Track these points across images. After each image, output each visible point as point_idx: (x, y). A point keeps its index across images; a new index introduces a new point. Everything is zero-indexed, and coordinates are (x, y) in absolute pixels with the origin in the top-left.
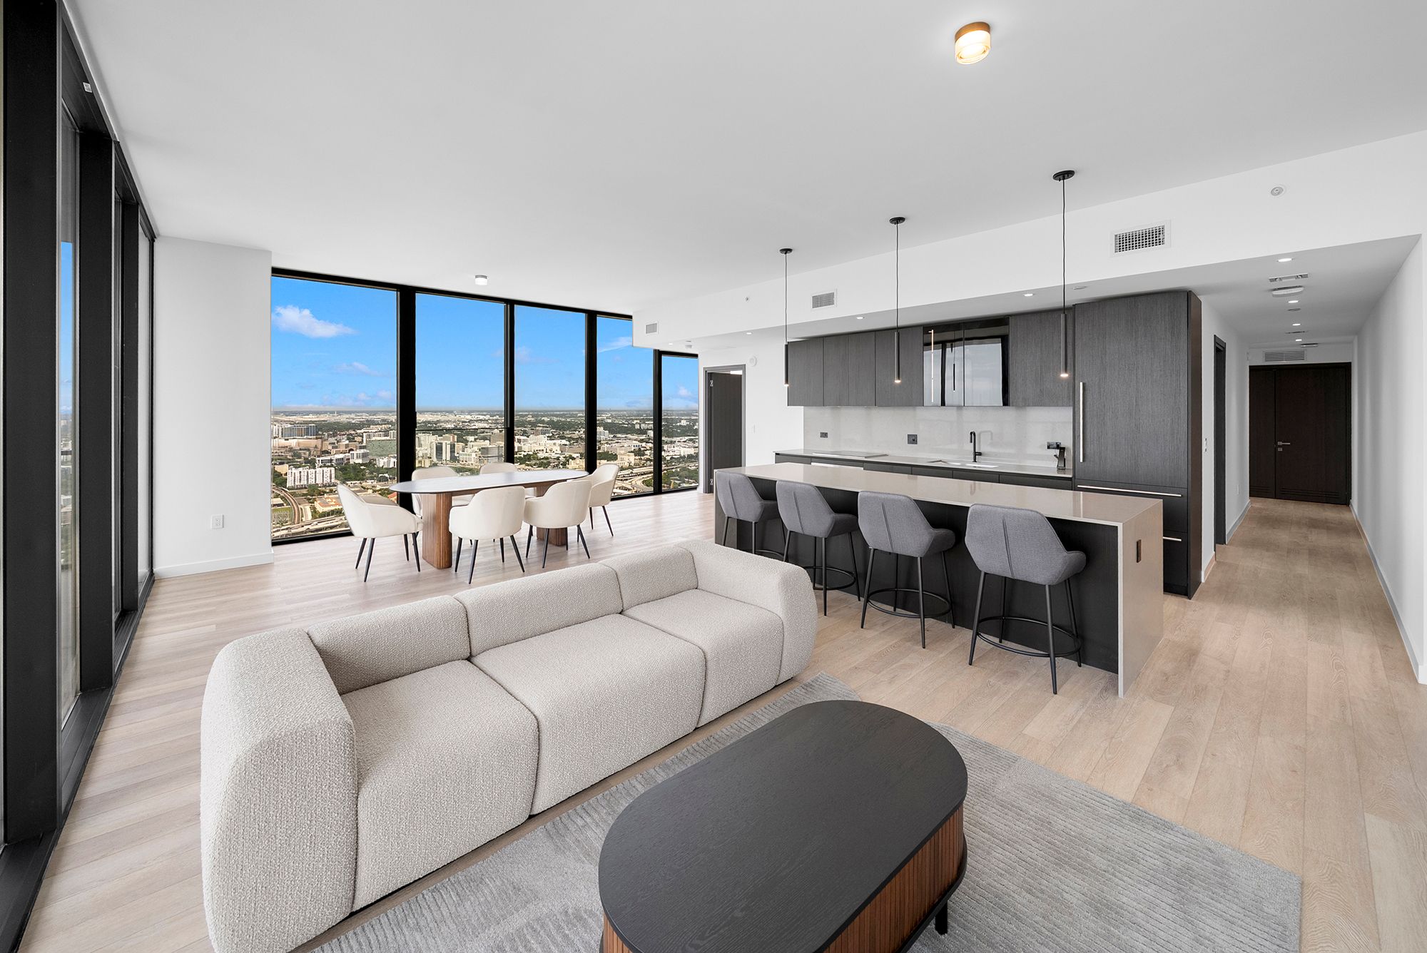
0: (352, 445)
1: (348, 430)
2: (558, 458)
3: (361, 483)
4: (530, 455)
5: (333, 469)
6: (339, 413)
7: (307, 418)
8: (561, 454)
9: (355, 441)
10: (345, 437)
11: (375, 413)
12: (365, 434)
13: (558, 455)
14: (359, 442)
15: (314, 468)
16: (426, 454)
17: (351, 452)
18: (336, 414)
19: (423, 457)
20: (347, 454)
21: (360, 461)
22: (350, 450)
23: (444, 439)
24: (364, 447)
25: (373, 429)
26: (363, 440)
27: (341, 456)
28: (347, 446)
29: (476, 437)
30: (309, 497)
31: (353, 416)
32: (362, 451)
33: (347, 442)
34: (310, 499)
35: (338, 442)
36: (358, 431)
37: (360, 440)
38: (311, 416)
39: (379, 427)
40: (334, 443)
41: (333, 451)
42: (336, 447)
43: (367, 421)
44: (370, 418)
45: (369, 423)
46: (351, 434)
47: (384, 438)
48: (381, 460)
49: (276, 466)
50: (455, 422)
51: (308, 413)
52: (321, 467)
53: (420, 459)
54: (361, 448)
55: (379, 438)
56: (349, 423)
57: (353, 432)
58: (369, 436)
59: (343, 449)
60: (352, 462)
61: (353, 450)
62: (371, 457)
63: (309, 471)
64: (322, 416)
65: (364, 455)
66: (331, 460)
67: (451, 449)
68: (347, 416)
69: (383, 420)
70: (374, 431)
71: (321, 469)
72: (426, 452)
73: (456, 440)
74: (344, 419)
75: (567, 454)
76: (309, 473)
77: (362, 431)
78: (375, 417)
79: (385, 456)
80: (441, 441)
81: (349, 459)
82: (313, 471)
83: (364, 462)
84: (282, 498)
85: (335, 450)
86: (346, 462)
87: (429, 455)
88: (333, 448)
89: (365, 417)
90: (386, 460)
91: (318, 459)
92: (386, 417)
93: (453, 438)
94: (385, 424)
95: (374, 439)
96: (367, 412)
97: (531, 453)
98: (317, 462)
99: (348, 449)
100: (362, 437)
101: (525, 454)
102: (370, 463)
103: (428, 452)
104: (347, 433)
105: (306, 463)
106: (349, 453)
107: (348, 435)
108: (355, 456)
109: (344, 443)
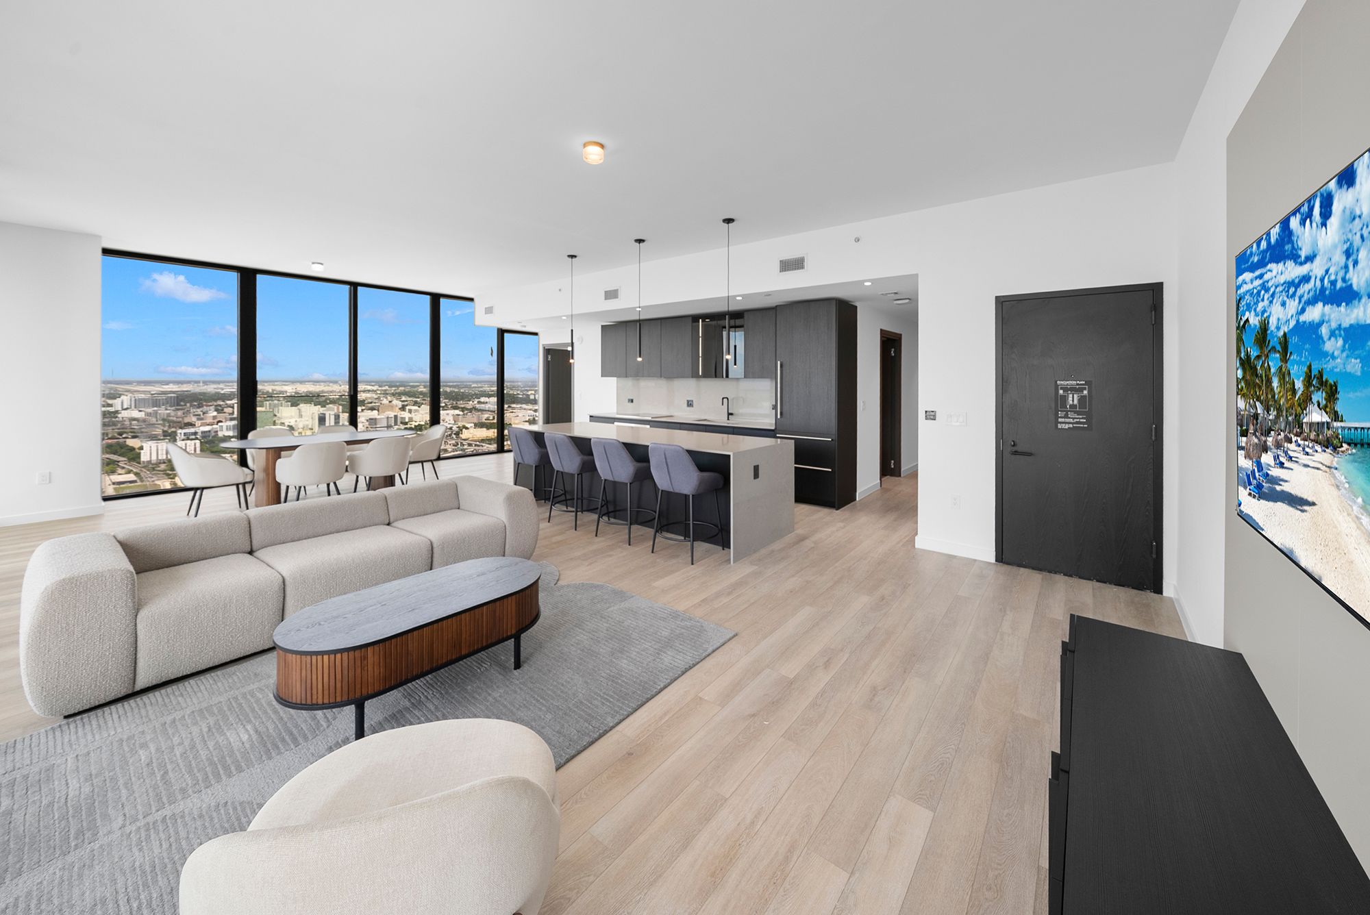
0: (221, 417)
1: (216, 400)
2: (451, 428)
3: (231, 456)
4: (422, 425)
5: (198, 442)
6: (205, 383)
7: (166, 388)
8: (454, 424)
9: (225, 413)
10: (211, 408)
13: (451, 425)
14: (230, 414)
15: (175, 440)
16: (307, 426)
17: (220, 424)
18: (201, 384)
19: (303, 428)
20: (215, 426)
21: (230, 433)
22: (218, 422)
23: (328, 410)
26: (233, 411)
27: (207, 428)
28: (214, 417)
29: (364, 408)
30: (168, 472)
31: (221, 386)
32: (233, 423)
33: (215, 413)
34: (170, 475)
35: (204, 413)
36: (229, 402)
37: (231, 412)
38: (170, 386)
40: (199, 415)
41: (198, 423)
42: (202, 419)
46: (220, 406)
49: (127, 440)
50: (340, 392)
51: (167, 383)
52: (183, 440)
53: (300, 430)
54: (232, 420)
56: (218, 393)
57: (222, 403)
59: (209, 420)
60: (220, 434)
61: (221, 422)
63: (169, 444)
64: (185, 385)
66: (195, 433)
67: (335, 419)
68: (215, 386)
71: (184, 442)
72: (307, 423)
73: (341, 410)
74: (211, 389)
75: (460, 424)
76: (169, 447)
77: (233, 402)
80: (324, 412)
81: (217, 432)
82: (173, 444)
84: (136, 474)
85: (200, 422)
86: (213, 434)
87: (310, 427)
88: (198, 419)
91: (179, 431)
93: (338, 409)
97: (423, 423)
98: (179, 435)
99: (215, 421)
100: (233, 407)
101: (417, 424)
103: (310, 424)
104: (215, 404)
105: (164, 436)
106: (217, 424)
107: (216, 406)
108: (224, 428)
109: (212, 415)
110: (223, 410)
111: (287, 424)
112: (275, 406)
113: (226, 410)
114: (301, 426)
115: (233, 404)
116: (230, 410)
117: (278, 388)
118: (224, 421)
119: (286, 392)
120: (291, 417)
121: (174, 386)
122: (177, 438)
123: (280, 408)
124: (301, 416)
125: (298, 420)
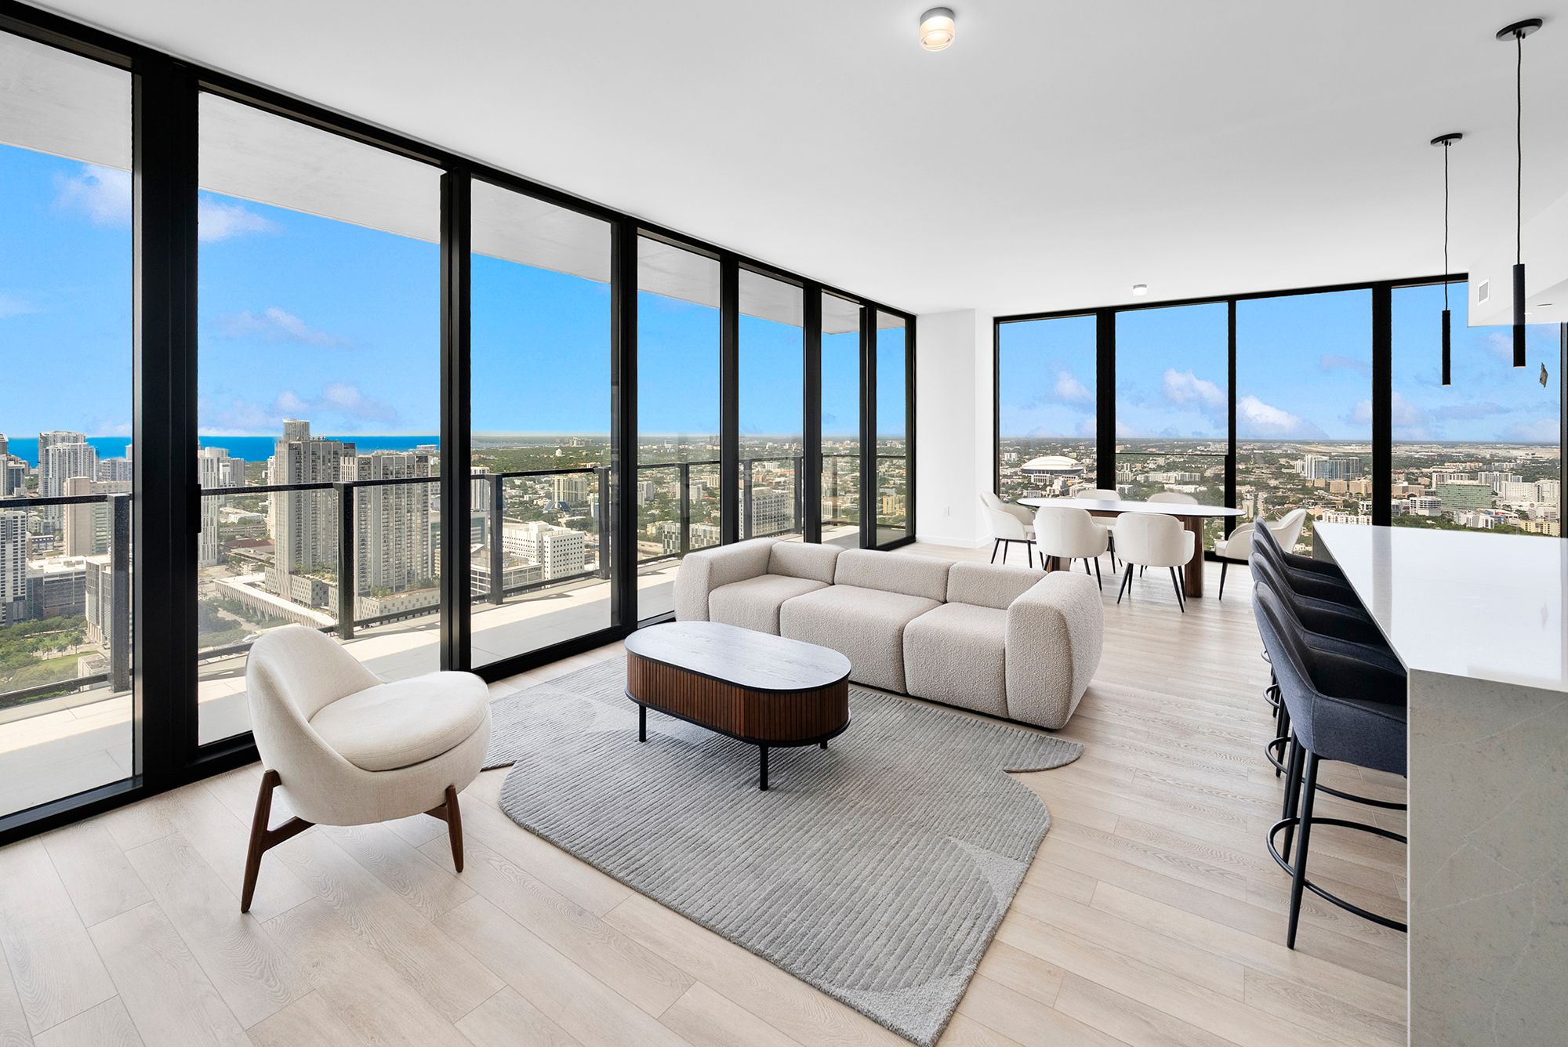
7: (1348, 449)
9: (1419, 484)
10: (1402, 476)
11: (1453, 445)
12: (1434, 475)
14: (1426, 486)
15: (1356, 514)
17: (1411, 498)
20: (1403, 500)
21: (1426, 513)
22: (1409, 496)
24: (1433, 494)
25: (1450, 468)
26: (1431, 483)
28: (1405, 489)
31: (1416, 448)
32: (1430, 498)
33: (1406, 484)
36: (1424, 470)
37: (1428, 483)
38: (1353, 447)
39: (1461, 466)
43: (1440, 455)
44: (1444, 451)
45: (1442, 460)
46: (1413, 474)
47: (1467, 482)
48: (1462, 515)
52: (1365, 514)
53: (1539, 521)
54: (1427, 494)
55: (1459, 482)
56: (1411, 457)
58: (1442, 478)
60: (1412, 512)
61: (1415, 496)
62: (1443, 508)
63: (1349, 517)
65: (1433, 505)
69: (1468, 455)
70: (1452, 471)
71: (1365, 517)
76: (1349, 519)
77: (1431, 470)
78: (1453, 450)
79: (1470, 509)
81: (1408, 508)
82: (1355, 518)
83: (1433, 515)
89: (1436, 450)
90: (1470, 515)
91: (1362, 503)
92: (1473, 451)
94: (1471, 462)
95: (1449, 482)
96: (1440, 444)
98: (1361, 507)
99: (1406, 494)
102: (1442, 517)
104: (1406, 471)
105: (1345, 506)
106: (1408, 499)
107: (1407, 474)
108: (1418, 504)
109: (1401, 485)
110: (1417, 480)
111: (1515, 508)
112: (1495, 479)
113: (1420, 480)
114: (1541, 512)
115: (1431, 473)
116: (1424, 481)
117: (1502, 453)
118: (1418, 495)
119: (1516, 459)
120: (1524, 498)
121: (1357, 448)
122: (1359, 510)
123: (1503, 482)
124: (1540, 498)
125: (1536, 504)
